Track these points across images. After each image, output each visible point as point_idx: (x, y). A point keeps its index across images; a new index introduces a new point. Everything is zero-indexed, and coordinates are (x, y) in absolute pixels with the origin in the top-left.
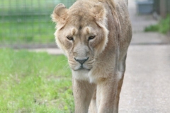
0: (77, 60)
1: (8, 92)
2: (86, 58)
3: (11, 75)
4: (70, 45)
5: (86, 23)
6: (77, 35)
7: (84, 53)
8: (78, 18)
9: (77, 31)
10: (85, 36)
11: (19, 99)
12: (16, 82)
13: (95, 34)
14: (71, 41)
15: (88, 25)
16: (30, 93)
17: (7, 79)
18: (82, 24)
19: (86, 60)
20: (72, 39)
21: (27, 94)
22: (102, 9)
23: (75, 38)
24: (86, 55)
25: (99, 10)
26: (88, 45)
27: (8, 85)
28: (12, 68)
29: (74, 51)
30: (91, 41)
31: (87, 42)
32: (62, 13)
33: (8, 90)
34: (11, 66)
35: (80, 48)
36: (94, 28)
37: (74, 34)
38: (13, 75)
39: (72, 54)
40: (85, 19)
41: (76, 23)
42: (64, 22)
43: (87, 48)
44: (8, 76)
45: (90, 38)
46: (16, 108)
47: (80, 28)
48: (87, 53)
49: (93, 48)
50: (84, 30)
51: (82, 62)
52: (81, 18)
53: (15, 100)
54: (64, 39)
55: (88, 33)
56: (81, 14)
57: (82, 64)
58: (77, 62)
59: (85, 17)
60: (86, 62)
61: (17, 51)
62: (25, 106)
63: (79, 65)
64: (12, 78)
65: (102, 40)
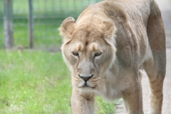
0: (81, 77)
1: (44, 95)
2: (90, 75)
3: (46, 78)
4: (75, 60)
5: (93, 39)
6: (82, 51)
7: (88, 70)
8: (85, 33)
9: (83, 47)
10: (91, 52)
11: (55, 103)
12: (52, 85)
13: (102, 51)
14: (76, 57)
15: (95, 41)
16: (65, 96)
17: (42, 83)
18: (89, 39)
19: (90, 77)
20: (77, 54)
21: (62, 97)
22: (111, 25)
23: (80, 54)
24: (91, 72)
25: (109, 27)
26: (93, 62)
27: (43, 88)
28: (48, 71)
29: (79, 67)
30: (97, 58)
31: (92, 59)
32: (70, 27)
33: (44, 93)
34: (46, 70)
35: (85, 64)
36: (101, 45)
37: (79, 50)
38: (49, 78)
39: (76, 70)
40: (93, 35)
41: (83, 38)
42: (71, 36)
43: (92, 65)
44: (44, 79)
45: (96, 55)
46: (52, 112)
47: (87, 43)
48: (92, 70)
49: (99, 65)
50: (90, 47)
51: (86, 79)
52: (88, 34)
53: (51, 103)
54: (70, 54)
55: (94, 49)
56: (89, 29)
57: (86, 81)
58: (81, 79)
59: (93, 32)
60: (91, 80)
61: (53, 54)
62: (60, 109)
63: (83, 83)
64: (47, 81)
65: (109, 58)
